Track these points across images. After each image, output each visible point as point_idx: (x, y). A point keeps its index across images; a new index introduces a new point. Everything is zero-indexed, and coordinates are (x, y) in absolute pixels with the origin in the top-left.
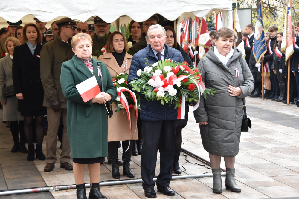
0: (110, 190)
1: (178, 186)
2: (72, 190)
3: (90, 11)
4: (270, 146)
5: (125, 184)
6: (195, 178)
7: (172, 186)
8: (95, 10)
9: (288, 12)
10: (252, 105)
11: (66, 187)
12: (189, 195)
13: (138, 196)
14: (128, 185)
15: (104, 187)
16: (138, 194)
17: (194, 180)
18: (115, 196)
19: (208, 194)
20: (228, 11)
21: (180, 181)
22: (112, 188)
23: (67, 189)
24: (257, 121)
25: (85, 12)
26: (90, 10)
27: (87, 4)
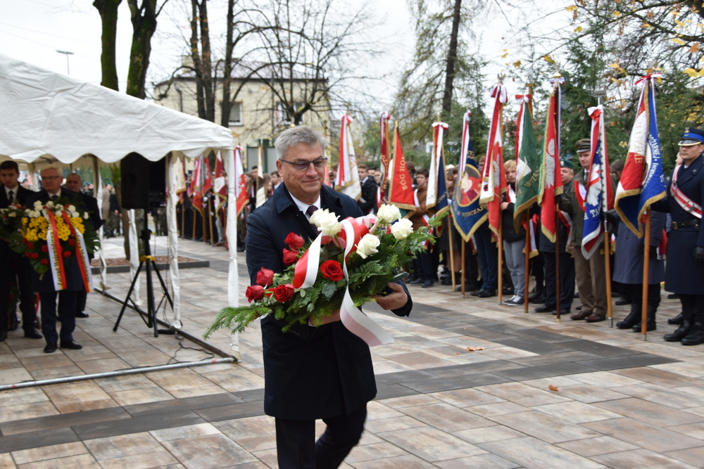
0: (69, 388)
1: (165, 378)
2: (15, 390)
3: (39, 148)
5: (92, 378)
6: (188, 367)
7: (156, 379)
8: (47, 147)
11: (6, 386)
12: (176, 389)
13: (107, 393)
14: (96, 380)
15: (61, 384)
16: (108, 391)
17: (187, 369)
18: (75, 396)
19: (201, 386)
20: (228, 150)
21: (167, 372)
22: (72, 386)
23: (8, 389)
25: (33, 149)
26: (40, 146)
27: (35, 139)
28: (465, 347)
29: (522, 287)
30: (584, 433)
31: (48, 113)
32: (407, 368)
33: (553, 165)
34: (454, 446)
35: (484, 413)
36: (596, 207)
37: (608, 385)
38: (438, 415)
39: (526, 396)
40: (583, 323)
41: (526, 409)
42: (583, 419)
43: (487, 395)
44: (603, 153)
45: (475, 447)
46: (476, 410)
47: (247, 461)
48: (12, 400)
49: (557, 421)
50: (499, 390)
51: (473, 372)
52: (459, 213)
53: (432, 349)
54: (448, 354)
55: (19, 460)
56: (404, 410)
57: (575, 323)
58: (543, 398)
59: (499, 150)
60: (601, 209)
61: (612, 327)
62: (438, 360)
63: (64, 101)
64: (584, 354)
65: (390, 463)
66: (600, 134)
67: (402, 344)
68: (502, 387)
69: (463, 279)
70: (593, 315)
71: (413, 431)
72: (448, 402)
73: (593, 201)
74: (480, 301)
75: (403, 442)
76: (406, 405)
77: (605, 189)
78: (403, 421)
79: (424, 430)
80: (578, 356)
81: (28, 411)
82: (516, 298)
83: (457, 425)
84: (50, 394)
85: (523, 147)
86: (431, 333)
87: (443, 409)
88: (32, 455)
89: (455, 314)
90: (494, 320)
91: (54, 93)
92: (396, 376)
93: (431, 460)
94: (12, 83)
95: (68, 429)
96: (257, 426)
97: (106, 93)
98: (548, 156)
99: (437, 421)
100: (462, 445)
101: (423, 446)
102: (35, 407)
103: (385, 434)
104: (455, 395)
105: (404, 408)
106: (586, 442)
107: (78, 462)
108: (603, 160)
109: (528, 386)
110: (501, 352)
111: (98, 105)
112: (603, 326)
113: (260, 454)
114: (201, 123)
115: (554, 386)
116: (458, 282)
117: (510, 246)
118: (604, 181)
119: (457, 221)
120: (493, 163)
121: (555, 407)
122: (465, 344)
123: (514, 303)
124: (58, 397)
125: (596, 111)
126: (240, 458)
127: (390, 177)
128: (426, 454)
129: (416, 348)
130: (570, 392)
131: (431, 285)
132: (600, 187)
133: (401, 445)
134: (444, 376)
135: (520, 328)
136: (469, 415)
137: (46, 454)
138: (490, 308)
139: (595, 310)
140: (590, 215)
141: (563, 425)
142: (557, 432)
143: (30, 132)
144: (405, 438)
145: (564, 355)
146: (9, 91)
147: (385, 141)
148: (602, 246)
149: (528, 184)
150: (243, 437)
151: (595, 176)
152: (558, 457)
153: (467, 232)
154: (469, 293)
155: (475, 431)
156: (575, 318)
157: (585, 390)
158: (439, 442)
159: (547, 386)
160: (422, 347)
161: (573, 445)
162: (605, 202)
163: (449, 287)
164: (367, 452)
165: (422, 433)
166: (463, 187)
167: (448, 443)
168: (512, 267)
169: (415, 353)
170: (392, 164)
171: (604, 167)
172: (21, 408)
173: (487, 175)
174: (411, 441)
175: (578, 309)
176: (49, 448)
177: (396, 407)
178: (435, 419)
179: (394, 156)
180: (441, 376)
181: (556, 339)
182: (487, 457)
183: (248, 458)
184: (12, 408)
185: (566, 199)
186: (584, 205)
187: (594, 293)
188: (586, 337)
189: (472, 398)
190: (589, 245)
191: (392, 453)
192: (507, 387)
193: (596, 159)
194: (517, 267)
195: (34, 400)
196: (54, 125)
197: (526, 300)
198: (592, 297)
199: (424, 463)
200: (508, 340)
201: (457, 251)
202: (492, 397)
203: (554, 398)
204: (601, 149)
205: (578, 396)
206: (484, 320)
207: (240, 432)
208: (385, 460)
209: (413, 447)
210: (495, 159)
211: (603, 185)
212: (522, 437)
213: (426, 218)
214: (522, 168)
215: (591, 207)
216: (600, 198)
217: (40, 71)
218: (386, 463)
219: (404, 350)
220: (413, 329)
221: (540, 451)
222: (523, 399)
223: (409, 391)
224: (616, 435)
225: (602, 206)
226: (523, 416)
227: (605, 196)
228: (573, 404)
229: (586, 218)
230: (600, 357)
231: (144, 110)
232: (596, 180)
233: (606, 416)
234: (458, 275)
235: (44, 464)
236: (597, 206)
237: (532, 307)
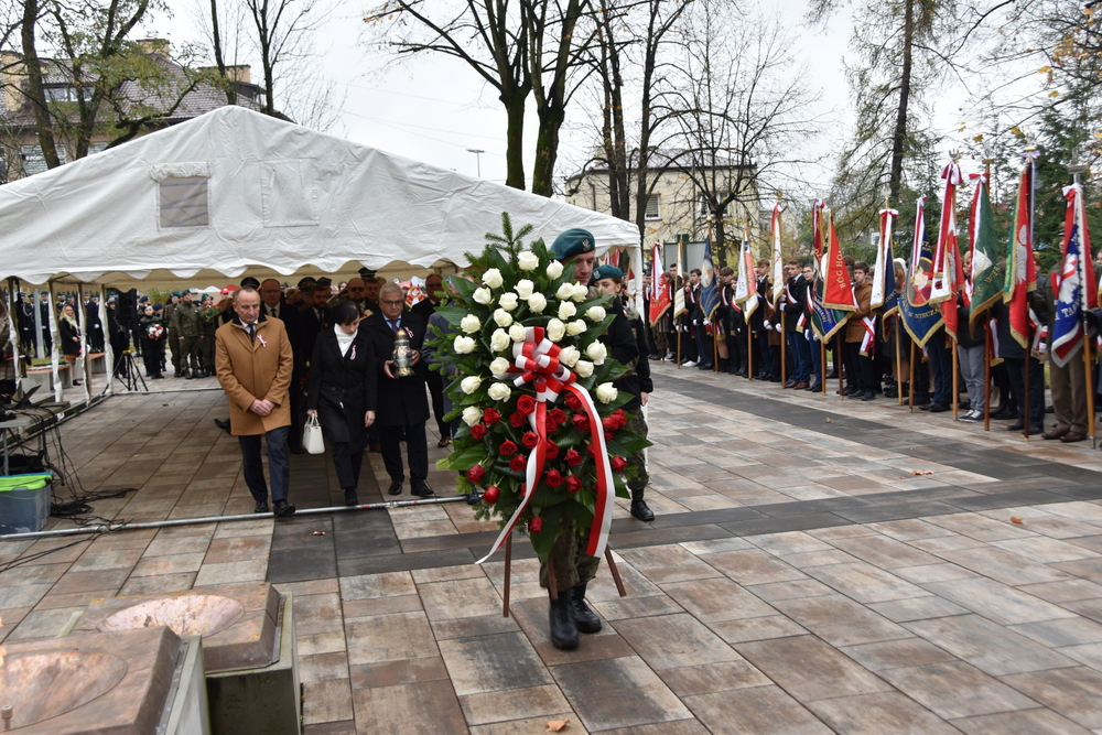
4: (712, 439)
8: (443, 251)
9: (746, 249)
10: (700, 381)
20: (634, 249)
23: (411, 505)
24: (702, 404)
25: (430, 253)
26: (438, 250)
27: (432, 242)
28: (910, 471)
29: (981, 400)
30: (1052, 575)
31: (445, 215)
32: (840, 493)
33: (1025, 257)
34: (892, 586)
35: (930, 548)
36: (1070, 305)
37: (1085, 517)
38: (875, 549)
39: (983, 529)
40: (1057, 443)
41: (982, 544)
42: (1052, 558)
43: (934, 527)
44: (1081, 240)
45: (917, 588)
46: (920, 545)
47: (652, 594)
48: (413, 516)
49: (1019, 559)
50: (949, 522)
51: (919, 500)
52: (911, 315)
53: (871, 472)
54: (890, 479)
55: (419, 580)
56: (834, 542)
57: (1048, 443)
58: (1004, 531)
59: (955, 240)
60: (1079, 308)
61: (1095, 447)
62: (877, 485)
63: (462, 201)
64: (1057, 480)
65: (815, 603)
66: (1077, 218)
67: (836, 465)
68: (953, 518)
69: (911, 391)
70: (1071, 433)
71: (844, 567)
72: (887, 534)
73: (1066, 296)
74: (931, 416)
75: (832, 579)
76: (837, 537)
77: (1084, 283)
78: (832, 555)
79: (857, 566)
80: (1048, 483)
81: (429, 528)
82: (976, 414)
83: (897, 561)
84: (450, 512)
85: (980, 236)
86: (870, 454)
87: (881, 543)
88: (430, 575)
89: (900, 431)
90: (947, 439)
91: (450, 194)
92: (827, 503)
93: (863, 602)
94: (410, 186)
95: (467, 550)
96: (665, 555)
97: (504, 190)
98: (1019, 246)
99: (873, 556)
100: (902, 585)
101: (855, 584)
102: (435, 525)
103: (811, 569)
104: (896, 526)
105: (834, 540)
106: (1055, 585)
107: (475, 585)
108: (1082, 249)
109: (985, 517)
110: (954, 476)
111: (494, 204)
112: (1083, 448)
113: (665, 587)
114: (605, 218)
115: (1018, 517)
116: (905, 394)
117: (967, 353)
118: (1083, 274)
119: (908, 324)
120: (946, 254)
121: (1016, 543)
122: (911, 467)
123: (973, 419)
124: (458, 515)
125: (1071, 190)
126: (645, 591)
127: (824, 273)
128: (858, 594)
129: (853, 471)
130: (1036, 526)
131: (872, 397)
132: (1076, 280)
133: (829, 583)
134: (884, 503)
135: (978, 449)
136: (912, 550)
137: (443, 575)
138: (942, 425)
139: (1072, 428)
140: (1062, 315)
141: (1026, 565)
142: (1018, 572)
143: (428, 236)
144: (834, 575)
145: (1032, 482)
146: (408, 194)
147: (818, 232)
148: (1082, 351)
149: (989, 279)
150: (649, 567)
151: (1069, 268)
152: (1019, 602)
153: (921, 337)
154: (917, 407)
155: (918, 569)
156: (1048, 438)
157: (1056, 524)
158: (874, 581)
159: (1008, 518)
160: (860, 469)
161: (1039, 589)
162: (1084, 300)
163: (894, 400)
164: (789, 589)
165: (854, 569)
166: (916, 283)
167: (885, 582)
168: (970, 377)
169: (850, 476)
170: (825, 260)
171: (1082, 257)
172: (422, 525)
173: (941, 270)
174: (841, 578)
175: (1055, 426)
176: (447, 569)
177: (825, 538)
178: (870, 554)
179: (829, 249)
180: (880, 503)
181: (1022, 462)
182: (931, 600)
183: (653, 591)
184: (414, 525)
185: (1039, 295)
186: (1056, 303)
187: (1073, 408)
188: (1060, 460)
189: (916, 529)
190: (1062, 350)
191: (817, 592)
192: (960, 518)
193: (1072, 248)
194: (975, 377)
195: (434, 518)
196: (451, 227)
197: (986, 415)
198: (1071, 412)
199: (855, 604)
200: (963, 463)
201: (906, 358)
202: (941, 530)
203: (1016, 532)
204: (1078, 236)
205: (1046, 530)
206: (935, 439)
207: (646, 562)
208: (809, 599)
209: (842, 586)
210: (949, 251)
211: (1081, 279)
212: (975, 577)
213: (866, 320)
214: (980, 261)
215: (1064, 305)
216: (1077, 294)
217: (438, 171)
218: (810, 603)
219: (838, 473)
220: (849, 449)
221: (996, 594)
222: (978, 533)
223: (842, 520)
224: (1094, 578)
225: (1081, 304)
226: (978, 553)
227: (1084, 291)
228: (1040, 540)
229: (1057, 318)
230: (1077, 484)
231: (543, 207)
232: (1072, 273)
233: (1081, 555)
234: (905, 386)
235: (441, 584)
236: (1073, 303)
237: (994, 423)
